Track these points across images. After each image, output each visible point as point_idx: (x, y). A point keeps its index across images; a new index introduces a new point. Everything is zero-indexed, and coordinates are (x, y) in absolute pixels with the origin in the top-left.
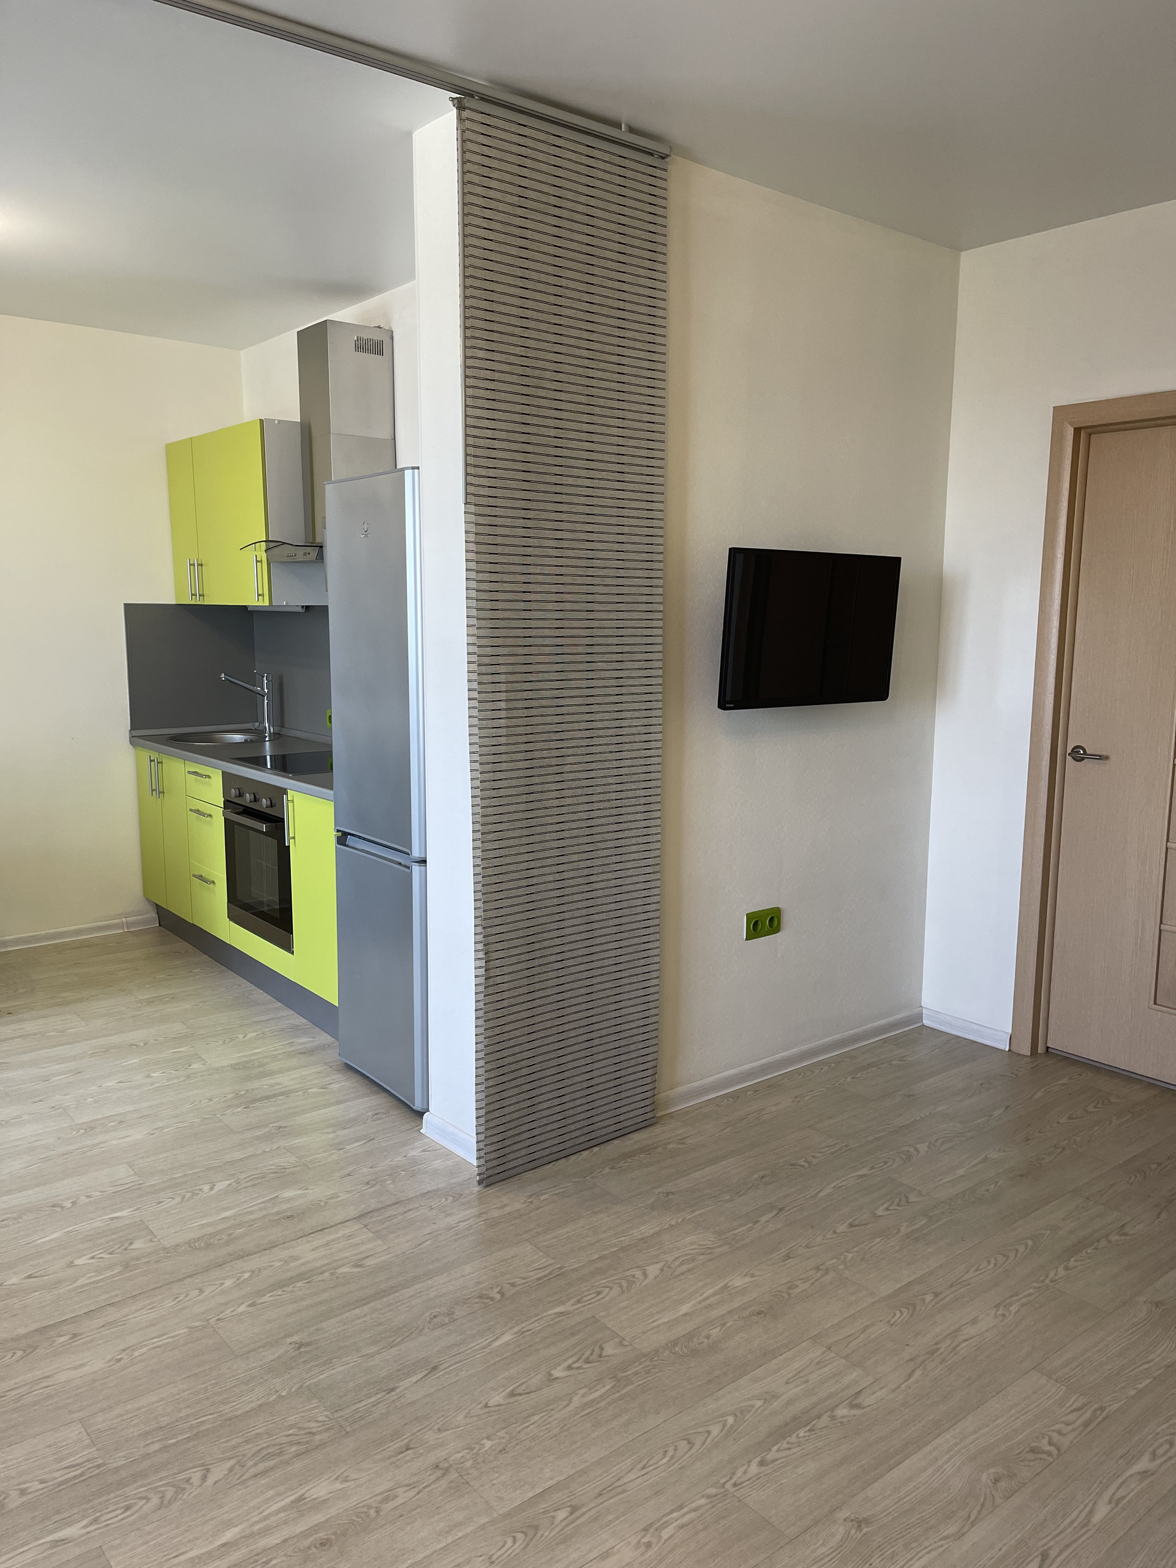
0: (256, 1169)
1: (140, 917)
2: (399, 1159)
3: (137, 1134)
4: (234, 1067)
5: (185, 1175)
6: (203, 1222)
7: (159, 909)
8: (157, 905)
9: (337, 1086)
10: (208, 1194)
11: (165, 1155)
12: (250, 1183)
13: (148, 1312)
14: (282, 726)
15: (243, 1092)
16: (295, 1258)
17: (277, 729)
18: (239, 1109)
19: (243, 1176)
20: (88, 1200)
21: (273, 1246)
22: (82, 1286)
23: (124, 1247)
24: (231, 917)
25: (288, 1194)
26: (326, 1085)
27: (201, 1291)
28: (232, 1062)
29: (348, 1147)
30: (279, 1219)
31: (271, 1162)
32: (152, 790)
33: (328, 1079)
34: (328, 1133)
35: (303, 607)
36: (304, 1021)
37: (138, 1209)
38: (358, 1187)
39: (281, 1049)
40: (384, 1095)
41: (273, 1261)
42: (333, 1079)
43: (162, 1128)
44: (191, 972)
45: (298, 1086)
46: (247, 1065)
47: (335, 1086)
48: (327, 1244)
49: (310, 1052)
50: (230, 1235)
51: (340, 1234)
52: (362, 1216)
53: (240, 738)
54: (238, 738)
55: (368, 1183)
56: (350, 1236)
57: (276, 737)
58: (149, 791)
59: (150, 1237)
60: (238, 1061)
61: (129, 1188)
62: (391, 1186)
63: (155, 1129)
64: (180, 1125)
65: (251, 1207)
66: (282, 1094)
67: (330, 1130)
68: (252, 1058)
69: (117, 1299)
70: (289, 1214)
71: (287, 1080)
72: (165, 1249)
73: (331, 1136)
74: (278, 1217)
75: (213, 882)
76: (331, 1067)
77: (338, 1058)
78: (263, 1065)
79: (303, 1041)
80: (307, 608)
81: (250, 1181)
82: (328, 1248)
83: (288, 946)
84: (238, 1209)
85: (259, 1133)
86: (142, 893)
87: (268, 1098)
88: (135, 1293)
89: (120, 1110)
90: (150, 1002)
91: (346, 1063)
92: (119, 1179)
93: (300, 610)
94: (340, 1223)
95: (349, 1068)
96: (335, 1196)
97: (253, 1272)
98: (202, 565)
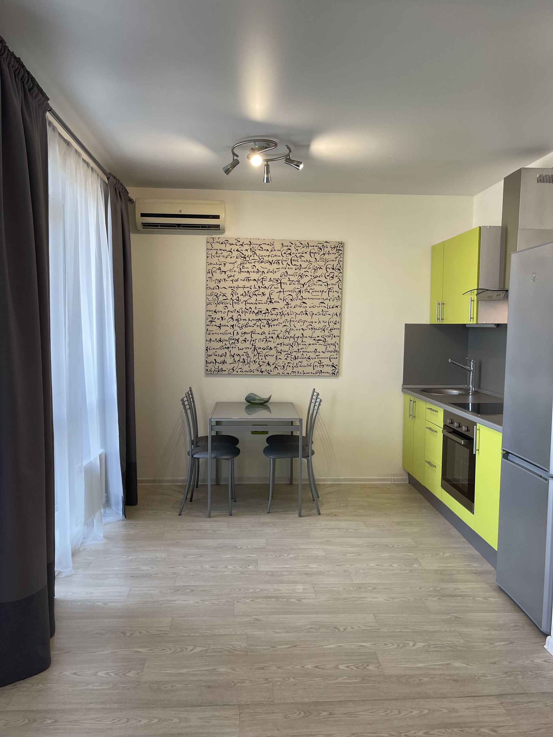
0: (440, 641)
1: (401, 477)
2: (528, 662)
3: (381, 598)
4: (436, 572)
5: (401, 632)
6: (406, 666)
7: (409, 475)
8: (409, 473)
9: (493, 600)
10: (411, 648)
11: (393, 615)
12: (435, 649)
13: (370, 714)
14: (479, 388)
15: (438, 589)
16: (455, 711)
17: (476, 389)
18: (435, 599)
19: (432, 643)
20: (352, 630)
21: (443, 697)
22: (340, 683)
23: (364, 666)
24: (443, 486)
25: (457, 664)
26: (487, 597)
27: (400, 712)
28: (435, 568)
29: (497, 644)
30: (450, 680)
31: (449, 639)
32: (410, 415)
33: (488, 594)
34: (485, 630)
35: (495, 324)
36: (477, 553)
37: (374, 644)
38: (499, 674)
39: (463, 567)
40: (522, 614)
41: (442, 708)
42: (491, 595)
43: (394, 598)
44: (420, 511)
45: (470, 594)
46: (443, 572)
47: (492, 600)
48: (476, 708)
49: (479, 573)
50: (420, 680)
51: (485, 704)
52: (501, 695)
53: (456, 392)
54: (455, 392)
55: (506, 673)
56: (491, 708)
57: (475, 393)
58: (408, 415)
59: (378, 665)
60: (439, 569)
61: (372, 629)
62: (521, 680)
63: (390, 598)
64: (403, 599)
65: (434, 665)
66: (460, 596)
67: (487, 628)
68: (446, 569)
69: (356, 699)
70: (455, 678)
71: (463, 587)
72: (384, 676)
73: (487, 632)
74: (449, 678)
75: (435, 466)
76: (491, 586)
77: (495, 582)
78: (451, 575)
79: (476, 566)
80: (498, 325)
81: (436, 647)
82: (476, 710)
83: (471, 509)
84: (427, 664)
85: (444, 617)
86: (401, 465)
87: (452, 596)
88: (365, 699)
89: (375, 581)
90: (399, 523)
91: (499, 586)
92: (368, 623)
93: (494, 326)
94: (486, 696)
95: (501, 590)
96: (484, 675)
97: (430, 711)
98: (444, 304)
